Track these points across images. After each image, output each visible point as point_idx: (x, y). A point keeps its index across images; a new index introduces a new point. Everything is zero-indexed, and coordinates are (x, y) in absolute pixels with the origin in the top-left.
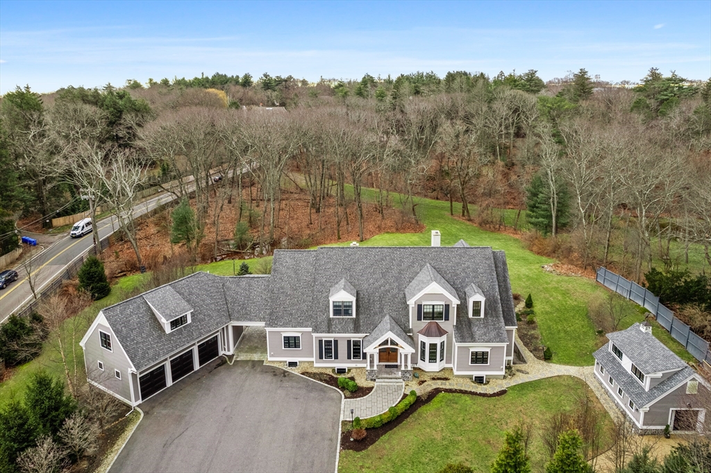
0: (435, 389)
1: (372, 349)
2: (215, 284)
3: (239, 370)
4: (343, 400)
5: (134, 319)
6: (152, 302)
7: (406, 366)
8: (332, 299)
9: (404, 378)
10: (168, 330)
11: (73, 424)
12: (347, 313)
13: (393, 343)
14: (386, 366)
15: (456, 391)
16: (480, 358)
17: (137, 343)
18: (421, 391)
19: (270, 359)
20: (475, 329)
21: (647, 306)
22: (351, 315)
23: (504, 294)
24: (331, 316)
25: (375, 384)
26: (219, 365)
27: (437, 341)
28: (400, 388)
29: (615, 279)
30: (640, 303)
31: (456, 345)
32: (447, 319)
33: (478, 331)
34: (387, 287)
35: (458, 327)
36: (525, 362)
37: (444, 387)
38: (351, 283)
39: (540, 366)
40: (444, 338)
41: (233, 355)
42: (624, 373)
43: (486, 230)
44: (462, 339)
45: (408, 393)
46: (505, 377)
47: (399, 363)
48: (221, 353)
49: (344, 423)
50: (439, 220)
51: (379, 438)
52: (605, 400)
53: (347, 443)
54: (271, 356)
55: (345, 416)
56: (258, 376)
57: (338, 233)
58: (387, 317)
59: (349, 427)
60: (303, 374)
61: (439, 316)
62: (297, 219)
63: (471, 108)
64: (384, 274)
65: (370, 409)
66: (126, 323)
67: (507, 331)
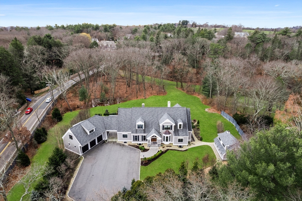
0: (167, 149)
1: (149, 138)
2: (101, 119)
3: (109, 144)
4: (141, 153)
5: (79, 131)
6: (83, 126)
7: (159, 143)
8: (137, 124)
9: (158, 146)
10: (89, 134)
11: (68, 160)
12: (141, 128)
13: (155, 136)
14: (153, 143)
15: (173, 150)
16: (180, 141)
17: (81, 138)
18: (163, 150)
19: (118, 141)
20: (179, 132)
21: (234, 124)
22: (143, 128)
23: (189, 122)
24: (137, 129)
25: (150, 148)
26: (103, 143)
27: (168, 136)
28: (157, 149)
29: (226, 115)
30: (232, 123)
31: (174, 137)
32: (171, 129)
33: (180, 133)
34: (154, 120)
35: (175, 132)
36: (194, 141)
37: (170, 149)
38: (143, 118)
39: (199, 142)
40: (170, 135)
41: (107, 140)
42: (220, 145)
43: (189, 94)
44: (176, 135)
45: (159, 150)
46: (188, 146)
47: (157, 142)
48: (103, 139)
49: (141, 159)
50: (173, 90)
51: (151, 163)
52: (215, 152)
53: (142, 164)
54: (119, 140)
55: (142, 157)
56: (115, 146)
57: (137, 96)
58: (154, 129)
59: (143, 160)
60: (129, 145)
61: (169, 129)
62: (122, 89)
63: (186, 46)
64: (153, 116)
65: (148, 155)
66: (77, 132)
67: (189, 132)
